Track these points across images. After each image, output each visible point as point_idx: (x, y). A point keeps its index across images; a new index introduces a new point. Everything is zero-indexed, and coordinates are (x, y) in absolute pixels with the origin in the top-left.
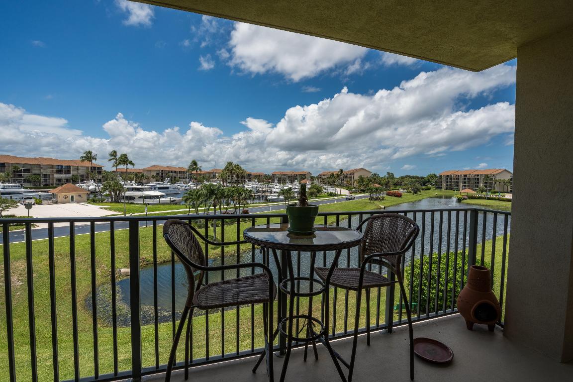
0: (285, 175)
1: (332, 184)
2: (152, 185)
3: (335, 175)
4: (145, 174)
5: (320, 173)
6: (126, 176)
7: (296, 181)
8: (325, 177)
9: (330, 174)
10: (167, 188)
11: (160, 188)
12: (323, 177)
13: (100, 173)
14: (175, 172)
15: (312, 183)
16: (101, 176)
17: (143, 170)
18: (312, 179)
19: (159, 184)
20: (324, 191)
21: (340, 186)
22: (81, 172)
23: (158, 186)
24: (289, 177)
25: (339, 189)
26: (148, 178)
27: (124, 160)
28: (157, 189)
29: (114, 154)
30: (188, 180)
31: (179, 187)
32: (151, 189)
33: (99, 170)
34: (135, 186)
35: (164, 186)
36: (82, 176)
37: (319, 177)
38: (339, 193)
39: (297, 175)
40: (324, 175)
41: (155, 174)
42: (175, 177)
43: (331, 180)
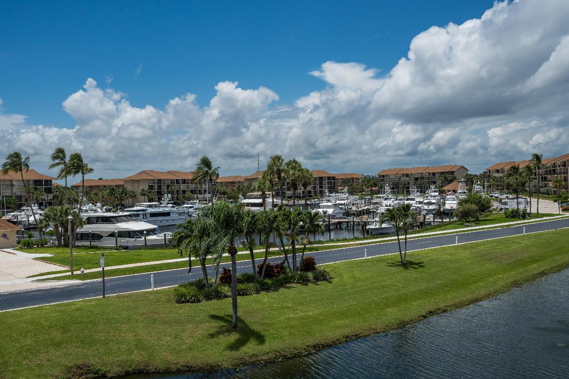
0: (407, 175)
1: (517, 190)
2: (138, 208)
3: (521, 170)
4: (129, 188)
5: (488, 167)
6: (93, 192)
7: (433, 187)
8: (501, 175)
9: (509, 166)
10: (168, 214)
11: (153, 215)
12: (496, 175)
13: (49, 191)
14: (184, 181)
15: (470, 190)
16: (51, 196)
17: (125, 181)
18: (470, 180)
19: (150, 206)
20: (495, 205)
21: (537, 193)
22: (17, 190)
23: (150, 210)
24: (417, 179)
25: (534, 201)
26: (134, 196)
27: (77, 165)
28: (148, 216)
29: (59, 154)
30: (208, 196)
31: (191, 210)
32: (135, 217)
33: (45, 184)
34: (100, 213)
35: (161, 210)
36: (19, 198)
37: (486, 176)
38: (534, 211)
39: (434, 174)
40: (498, 171)
41: (146, 188)
42: (184, 192)
43: (512, 180)
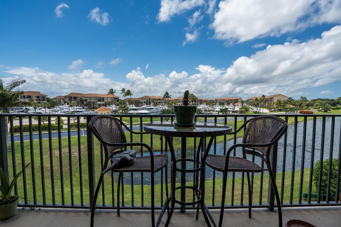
0: (224, 100)
1: (256, 106)
2: (144, 107)
3: (258, 99)
4: (141, 101)
5: (248, 98)
6: (131, 102)
7: (231, 104)
8: (252, 101)
9: (255, 98)
10: (152, 109)
11: (148, 109)
12: (250, 101)
13: (118, 101)
14: (157, 99)
15: (243, 105)
16: (118, 102)
17: (140, 98)
18: (243, 102)
19: (147, 106)
20: (250, 109)
21: (263, 107)
22: (109, 100)
23: (147, 107)
24: (227, 101)
25: (262, 109)
26: (142, 103)
27: (129, 93)
28: (147, 109)
29: (123, 90)
30: (164, 104)
31: (159, 108)
32: (143, 109)
33: (117, 99)
34: (134, 107)
35: (150, 107)
36: (109, 102)
37: (247, 101)
38: (262, 112)
39: (232, 100)
40: (251, 100)
41: (146, 101)
42: (157, 102)
43: (256, 103)
